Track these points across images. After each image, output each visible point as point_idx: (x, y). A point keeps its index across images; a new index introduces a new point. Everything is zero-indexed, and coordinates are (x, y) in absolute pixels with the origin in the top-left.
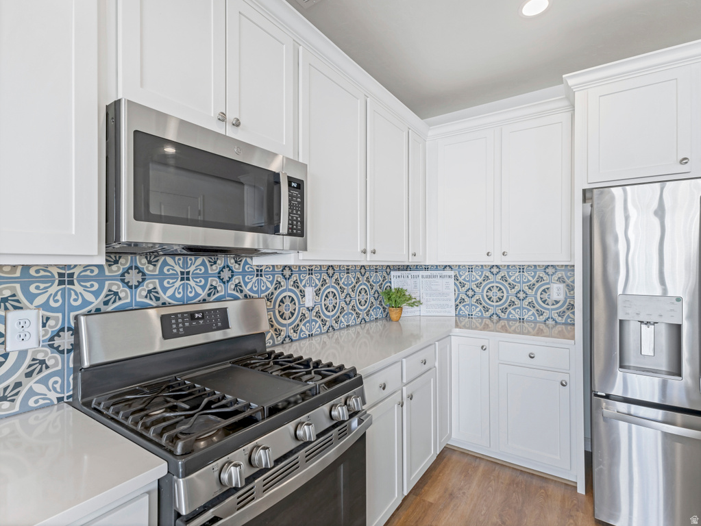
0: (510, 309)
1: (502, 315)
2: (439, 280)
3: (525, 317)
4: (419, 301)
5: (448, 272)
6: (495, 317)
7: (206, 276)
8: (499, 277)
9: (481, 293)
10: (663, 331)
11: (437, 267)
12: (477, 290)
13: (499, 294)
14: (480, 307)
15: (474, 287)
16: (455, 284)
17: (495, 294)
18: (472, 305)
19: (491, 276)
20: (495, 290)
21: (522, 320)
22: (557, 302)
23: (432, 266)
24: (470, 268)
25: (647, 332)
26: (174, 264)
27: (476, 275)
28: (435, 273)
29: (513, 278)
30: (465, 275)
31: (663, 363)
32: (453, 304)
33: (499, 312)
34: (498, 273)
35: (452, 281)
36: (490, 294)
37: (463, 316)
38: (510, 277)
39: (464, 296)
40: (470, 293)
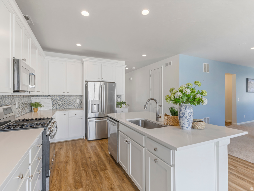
0: (67, 106)
1: (65, 108)
2: (47, 100)
3: (71, 107)
4: (43, 106)
5: (49, 97)
6: (63, 108)
8: (64, 98)
9: (60, 103)
10: (97, 105)
11: (45, 96)
12: (58, 102)
13: (64, 102)
14: (59, 106)
15: (58, 101)
16: (52, 101)
17: (63, 103)
18: (57, 106)
19: (62, 98)
20: (63, 101)
21: (70, 108)
22: (78, 103)
23: (43, 95)
24: (56, 96)
25: (95, 106)
27: (58, 98)
28: (45, 97)
29: (68, 98)
30: (55, 98)
31: (97, 111)
32: (51, 106)
33: (64, 107)
34: (64, 97)
35: (51, 100)
36: (62, 103)
37: (54, 109)
38: (67, 98)
39: (54, 104)
40: (56, 103)
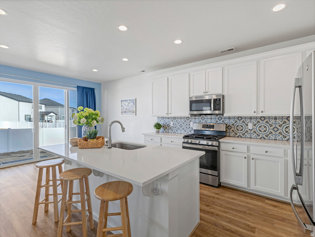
7: (215, 119)
26: (209, 117)
